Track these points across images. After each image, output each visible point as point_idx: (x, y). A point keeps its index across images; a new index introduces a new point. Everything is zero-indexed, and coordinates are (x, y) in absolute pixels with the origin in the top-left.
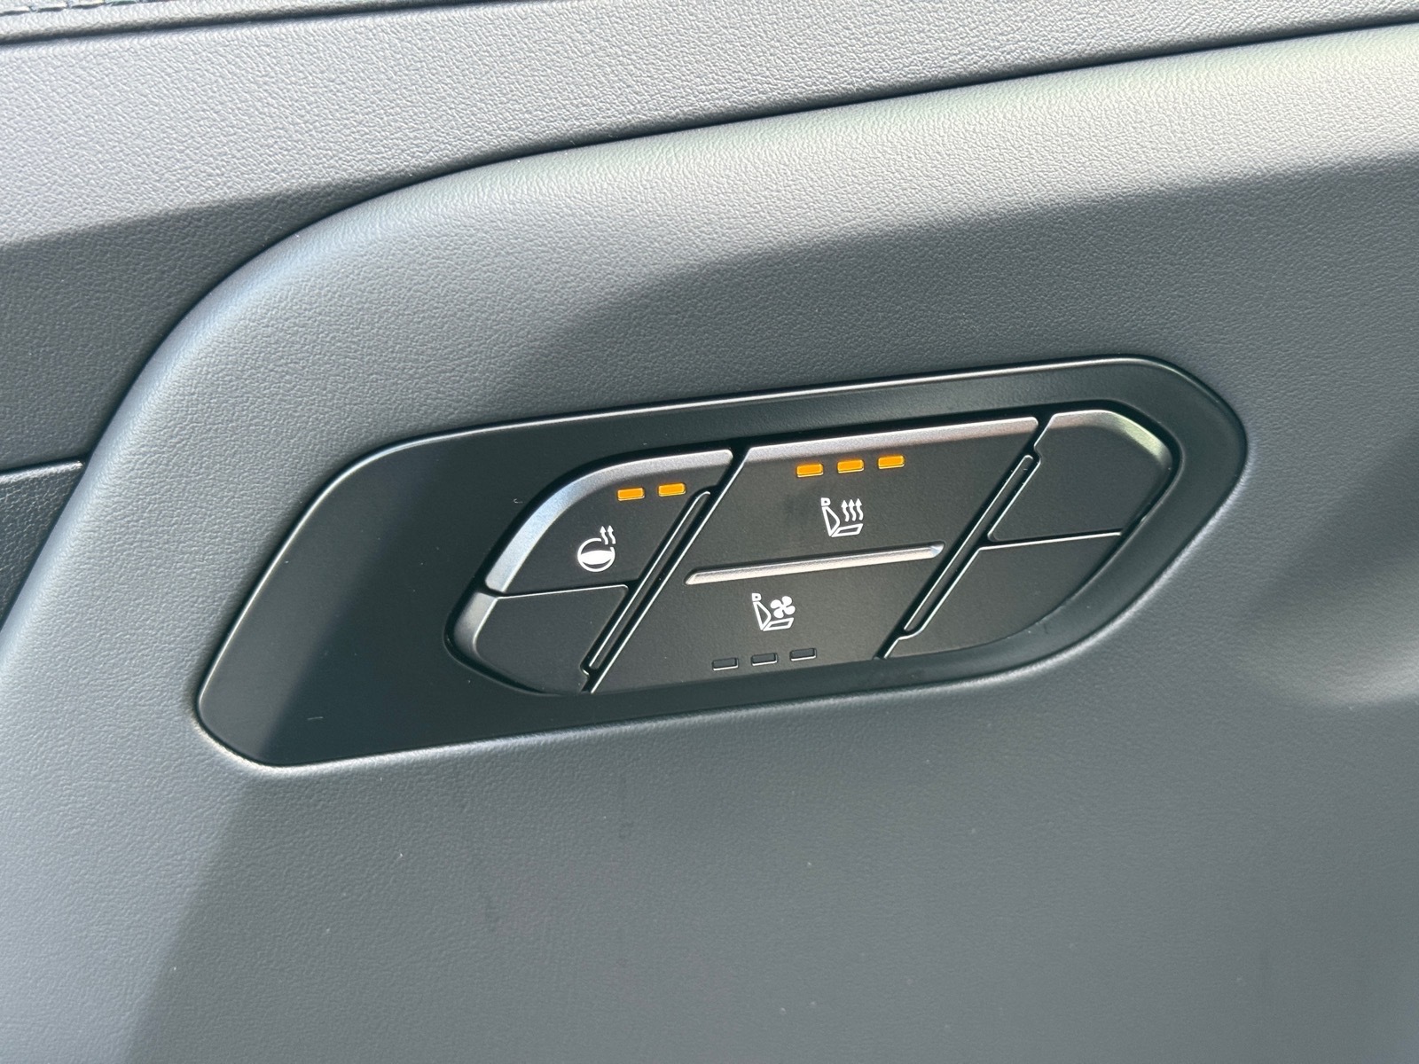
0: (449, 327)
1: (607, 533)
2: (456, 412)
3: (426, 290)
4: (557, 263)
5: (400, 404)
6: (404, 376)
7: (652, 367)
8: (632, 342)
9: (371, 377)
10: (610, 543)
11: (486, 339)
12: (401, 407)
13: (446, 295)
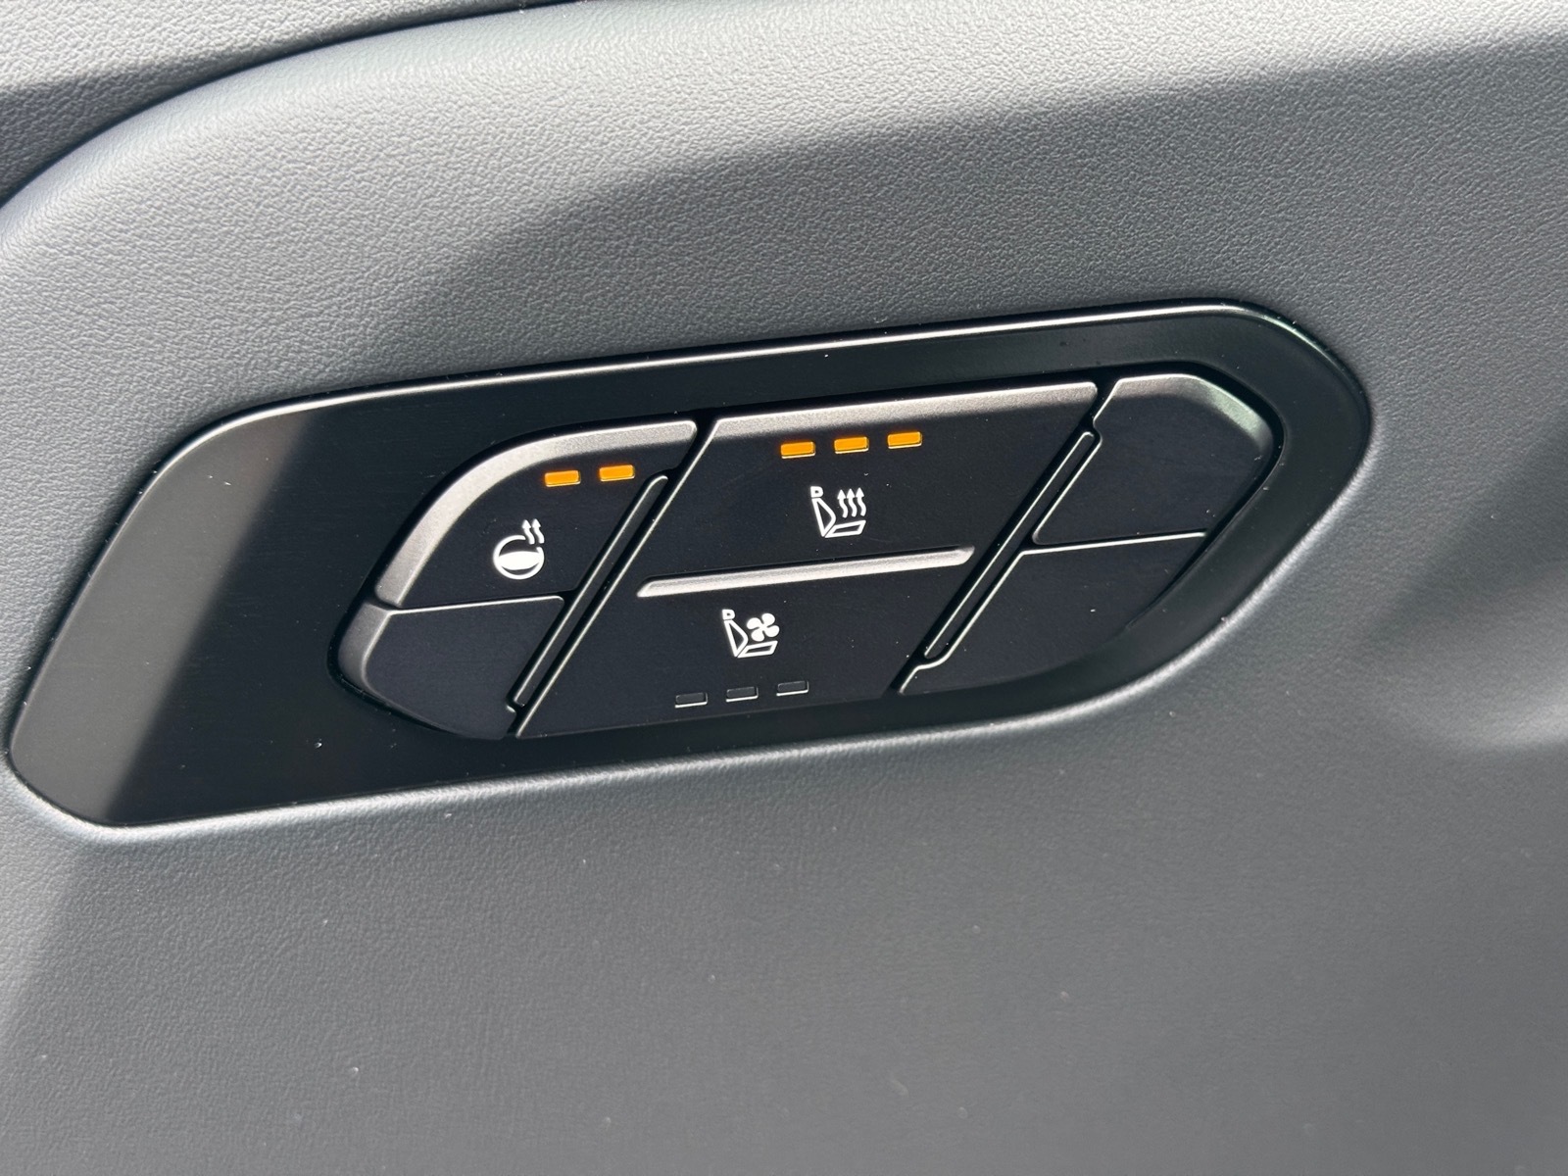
0: (313, 255)
1: (532, 529)
2: (327, 370)
3: (281, 205)
4: (456, 169)
5: (252, 359)
6: (256, 320)
7: (589, 310)
8: (559, 278)
9: (213, 321)
10: (537, 543)
11: (364, 272)
12: (253, 362)
13: (307, 213)
